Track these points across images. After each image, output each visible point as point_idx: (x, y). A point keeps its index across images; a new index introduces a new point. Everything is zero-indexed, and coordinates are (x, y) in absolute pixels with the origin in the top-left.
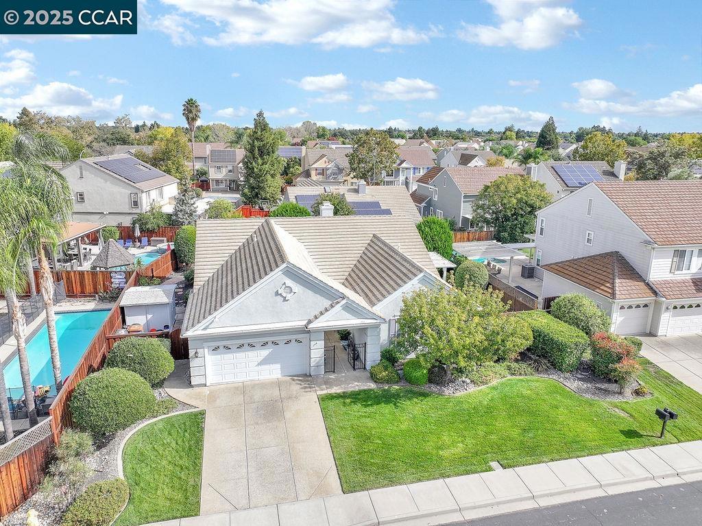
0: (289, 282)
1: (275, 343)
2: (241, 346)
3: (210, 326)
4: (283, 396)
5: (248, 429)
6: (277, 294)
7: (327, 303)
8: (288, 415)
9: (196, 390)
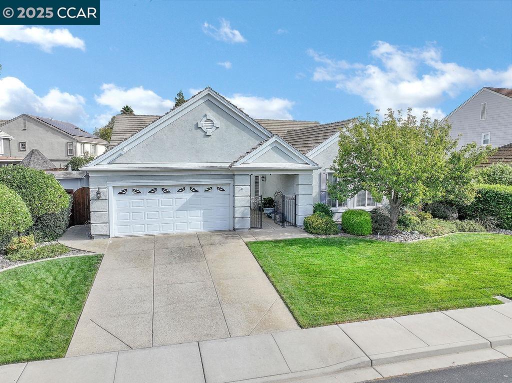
0: (211, 115)
1: (194, 190)
2: (153, 191)
3: (117, 161)
4: (202, 243)
5: (157, 268)
6: (197, 127)
7: (254, 142)
8: (209, 256)
9: (96, 240)
